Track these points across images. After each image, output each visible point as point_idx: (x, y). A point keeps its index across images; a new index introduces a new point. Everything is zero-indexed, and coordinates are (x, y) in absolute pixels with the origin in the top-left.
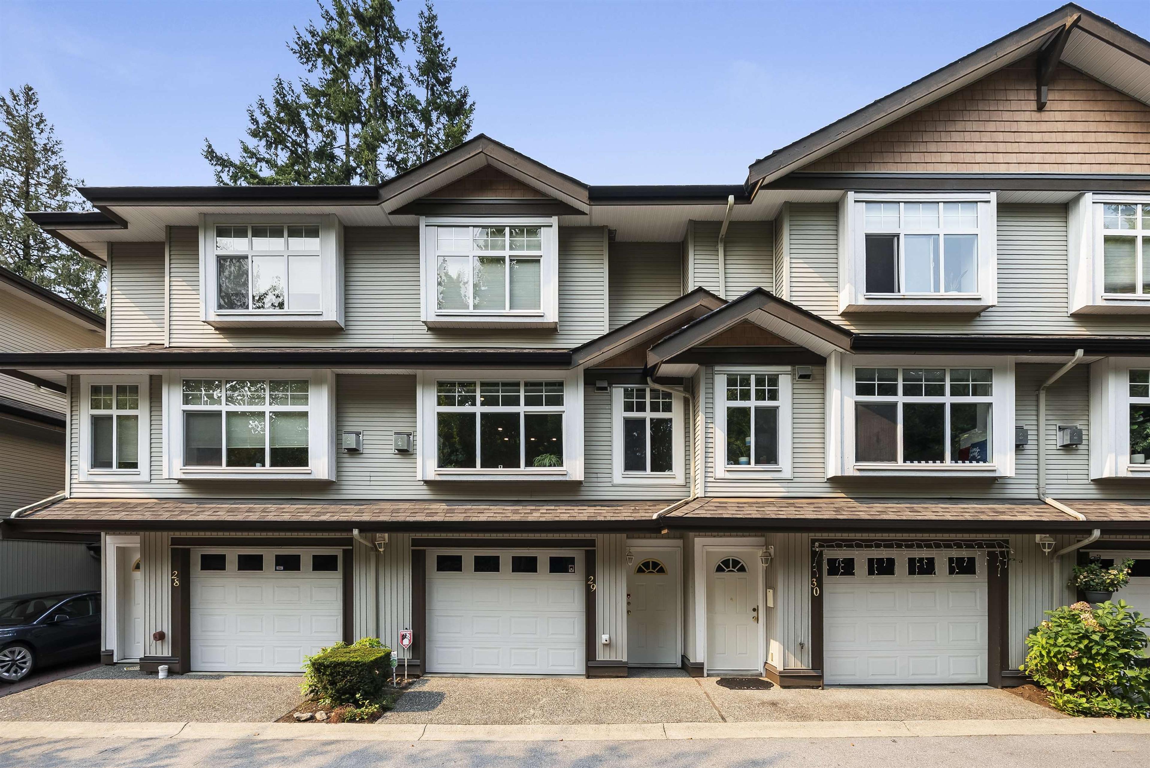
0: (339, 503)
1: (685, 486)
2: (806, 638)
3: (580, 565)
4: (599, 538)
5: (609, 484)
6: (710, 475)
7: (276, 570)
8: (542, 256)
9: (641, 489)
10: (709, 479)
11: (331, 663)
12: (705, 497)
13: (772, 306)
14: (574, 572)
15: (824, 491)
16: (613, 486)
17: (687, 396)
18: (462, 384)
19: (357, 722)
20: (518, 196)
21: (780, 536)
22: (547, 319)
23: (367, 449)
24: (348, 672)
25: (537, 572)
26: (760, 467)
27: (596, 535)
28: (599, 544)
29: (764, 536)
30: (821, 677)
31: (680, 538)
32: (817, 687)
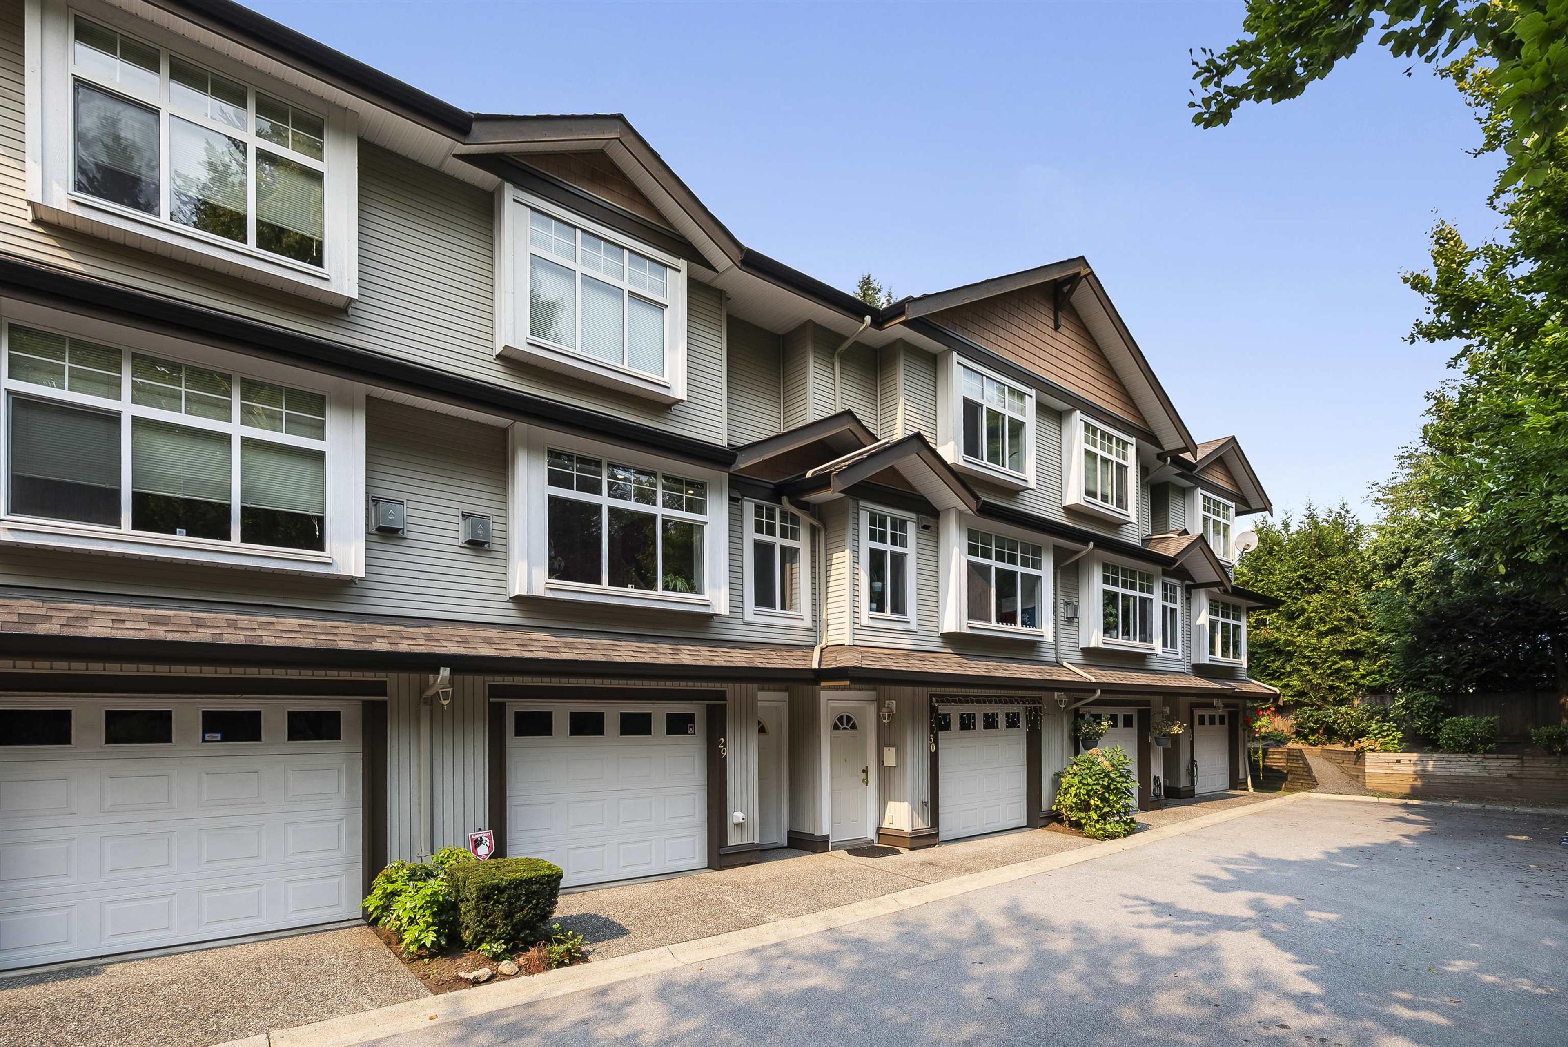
0: (379, 621)
1: (811, 630)
2: (926, 796)
3: (700, 724)
4: (730, 688)
5: (740, 621)
6: (856, 620)
7: (204, 740)
8: (667, 306)
9: (753, 628)
10: (857, 626)
11: (511, 882)
12: (854, 645)
13: (925, 453)
14: (694, 734)
15: (935, 644)
16: (745, 624)
17: (815, 523)
18: (582, 460)
19: (566, 965)
20: (638, 212)
21: (908, 690)
22: (673, 393)
23: (412, 532)
24: (534, 892)
25: (651, 734)
26: (894, 617)
27: (726, 685)
28: (729, 696)
29: (875, 690)
30: (937, 835)
31: (785, 690)
32: (934, 845)
